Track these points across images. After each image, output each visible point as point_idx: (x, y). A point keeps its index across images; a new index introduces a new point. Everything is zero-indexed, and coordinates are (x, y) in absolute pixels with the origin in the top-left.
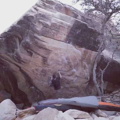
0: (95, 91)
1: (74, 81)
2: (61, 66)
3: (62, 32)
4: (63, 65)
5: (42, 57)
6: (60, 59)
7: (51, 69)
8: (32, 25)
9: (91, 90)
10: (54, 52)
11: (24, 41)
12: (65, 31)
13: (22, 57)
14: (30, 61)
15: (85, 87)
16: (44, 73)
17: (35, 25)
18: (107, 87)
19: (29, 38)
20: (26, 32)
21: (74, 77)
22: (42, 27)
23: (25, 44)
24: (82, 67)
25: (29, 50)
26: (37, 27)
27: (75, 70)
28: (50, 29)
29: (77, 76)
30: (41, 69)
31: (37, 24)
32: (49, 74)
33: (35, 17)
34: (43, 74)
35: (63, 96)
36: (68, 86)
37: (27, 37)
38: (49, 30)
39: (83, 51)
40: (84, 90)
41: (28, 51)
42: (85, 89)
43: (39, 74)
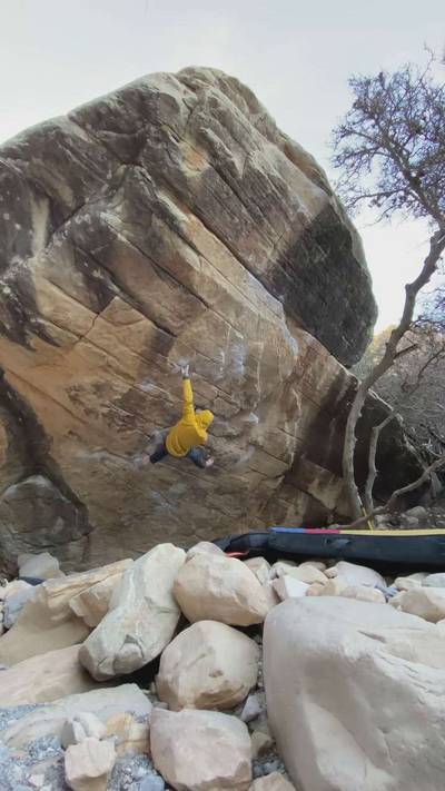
0: (297, 513)
1: (238, 464)
2: (214, 388)
3: (273, 231)
4: (224, 385)
5: (155, 323)
6: (223, 354)
7: (171, 398)
8: (158, 140)
9: (287, 509)
10: (211, 316)
11: (87, 217)
12: (285, 231)
13: (46, 308)
14: (81, 336)
15: (270, 494)
16: (130, 410)
17: (177, 149)
18: (337, 500)
19: (119, 209)
20: (109, 176)
21: (244, 445)
22: (207, 166)
23: (87, 233)
24: (282, 411)
25: (97, 274)
26: (184, 158)
27: (254, 418)
28: (236, 193)
29: (255, 444)
30: (122, 387)
31: (186, 145)
32: (148, 421)
33: (183, 108)
34: (124, 413)
35: (174, 529)
36: (210, 484)
37: (109, 199)
38: (229, 198)
39: (305, 346)
40: (261, 505)
41: (89, 279)
42: (265, 503)
43: (105, 410)
